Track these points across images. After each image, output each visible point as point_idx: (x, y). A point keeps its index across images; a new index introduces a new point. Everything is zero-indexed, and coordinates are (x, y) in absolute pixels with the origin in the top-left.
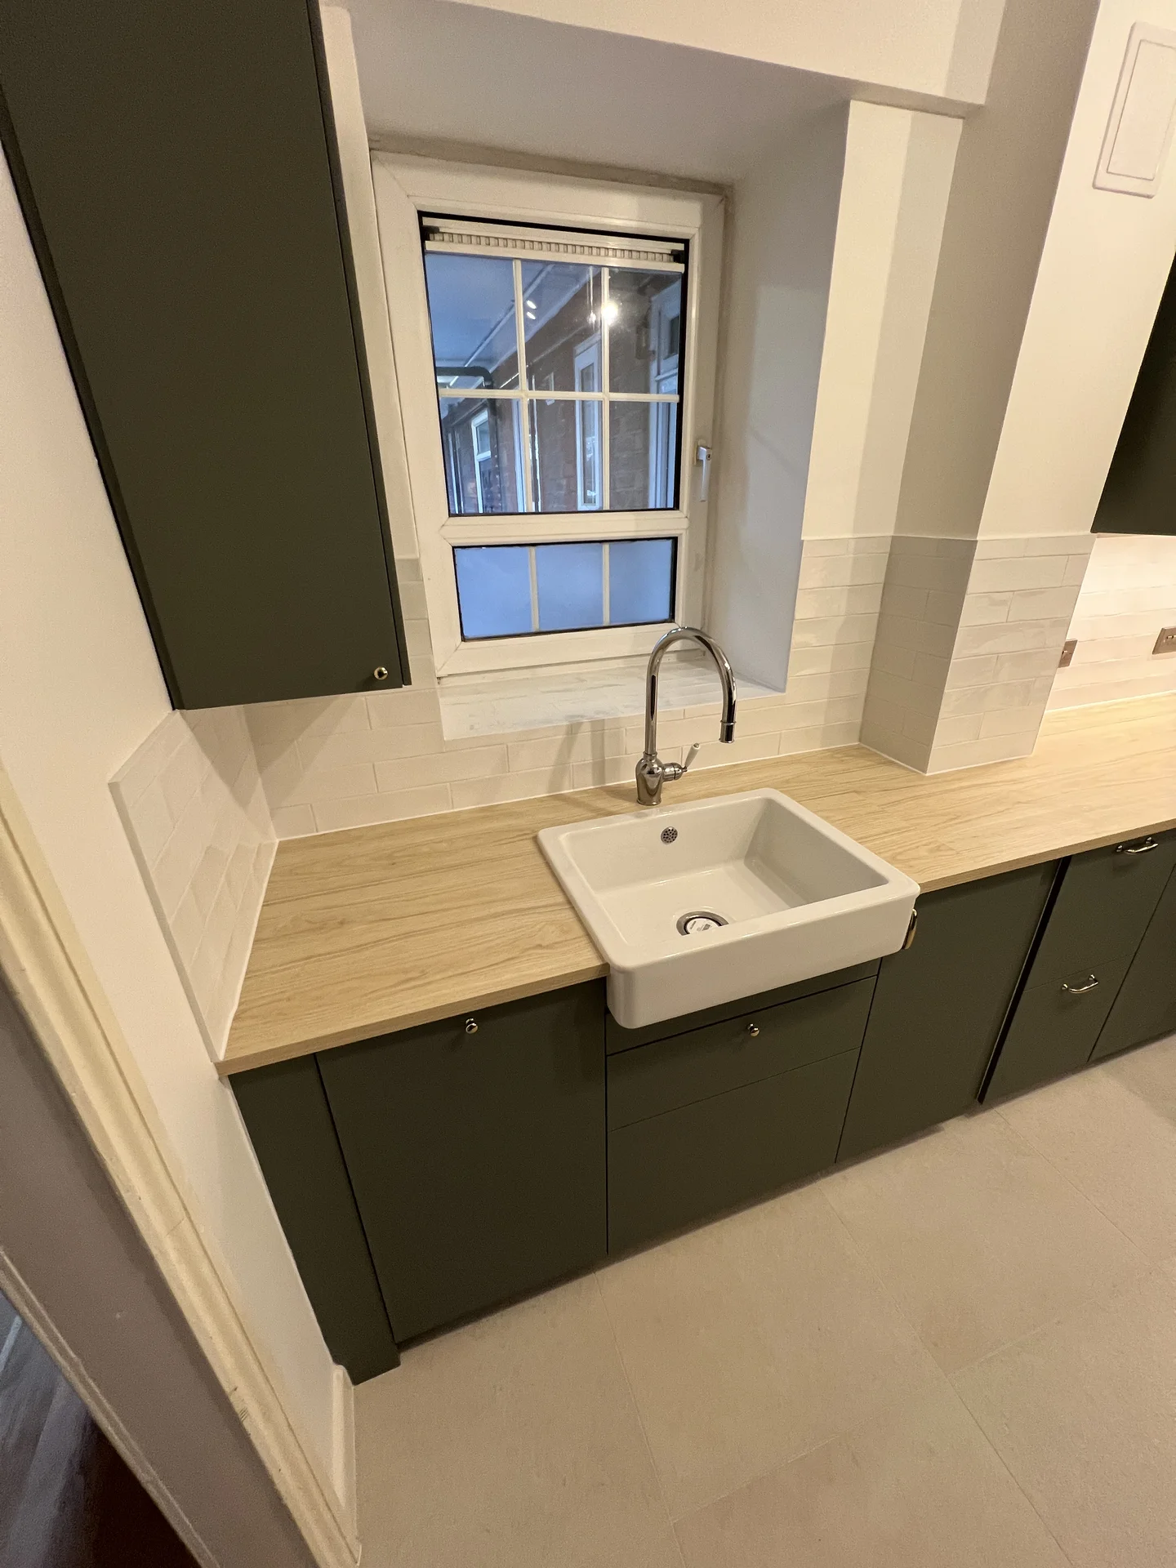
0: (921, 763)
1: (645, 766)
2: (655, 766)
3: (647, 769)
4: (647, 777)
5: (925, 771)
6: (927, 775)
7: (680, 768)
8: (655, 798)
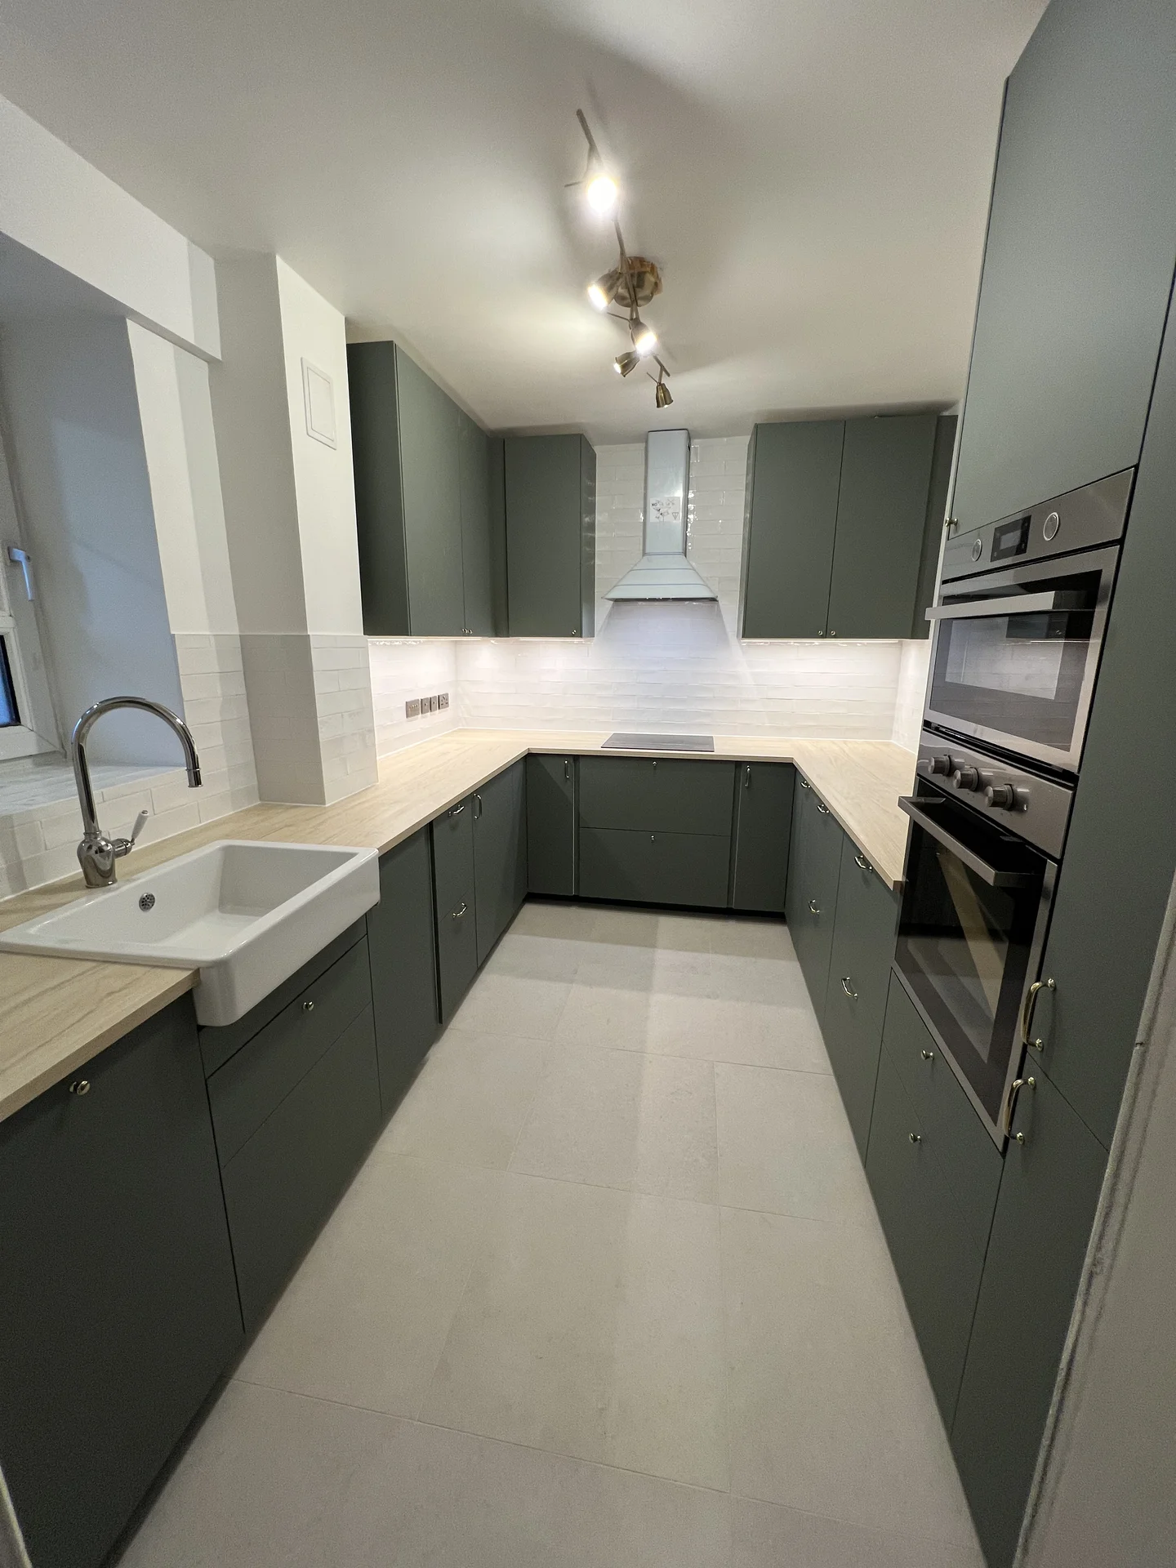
0: (320, 799)
1: (90, 847)
2: (103, 843)
3: (94, 848)
4: (97, 857)
5: (325, 804)
6: (327, 806)
7: (127, 841)
8: (111, 878)
